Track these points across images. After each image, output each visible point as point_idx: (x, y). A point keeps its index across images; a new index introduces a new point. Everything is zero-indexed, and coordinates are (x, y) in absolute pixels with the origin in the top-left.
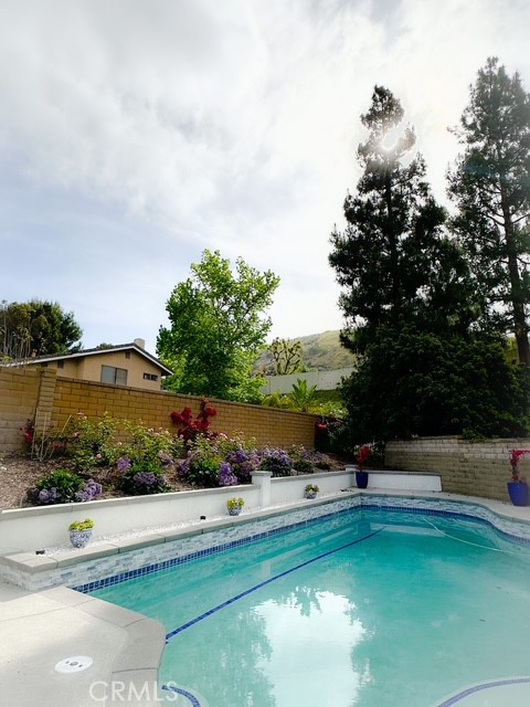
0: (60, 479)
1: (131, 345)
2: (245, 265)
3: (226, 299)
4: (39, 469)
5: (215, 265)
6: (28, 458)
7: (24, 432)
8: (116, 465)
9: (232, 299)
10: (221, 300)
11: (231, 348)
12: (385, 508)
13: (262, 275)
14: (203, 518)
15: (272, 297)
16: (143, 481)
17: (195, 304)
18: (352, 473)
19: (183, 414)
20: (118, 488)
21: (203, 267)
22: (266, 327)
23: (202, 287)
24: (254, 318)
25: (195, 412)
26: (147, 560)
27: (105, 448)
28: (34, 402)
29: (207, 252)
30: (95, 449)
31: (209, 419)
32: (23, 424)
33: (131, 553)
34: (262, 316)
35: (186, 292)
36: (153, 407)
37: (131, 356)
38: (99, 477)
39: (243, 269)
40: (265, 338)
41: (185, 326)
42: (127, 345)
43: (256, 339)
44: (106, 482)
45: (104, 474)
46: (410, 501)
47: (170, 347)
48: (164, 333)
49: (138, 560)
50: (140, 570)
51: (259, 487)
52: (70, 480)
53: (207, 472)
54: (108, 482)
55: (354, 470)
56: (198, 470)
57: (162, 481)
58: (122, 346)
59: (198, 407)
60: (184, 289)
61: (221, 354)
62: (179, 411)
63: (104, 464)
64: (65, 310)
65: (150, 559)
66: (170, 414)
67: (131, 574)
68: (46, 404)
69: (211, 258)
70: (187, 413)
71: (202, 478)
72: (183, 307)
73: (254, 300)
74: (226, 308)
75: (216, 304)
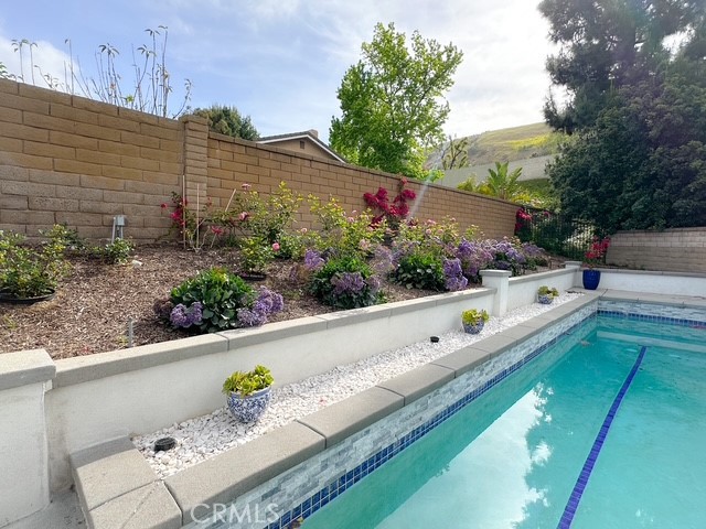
0: (210, 285)
1: (305, 133)
2: (421, 41)
3: (401, 84)
4: (192, 264)
5: (389, 41)
6: (180, 247)
7: (170, 211)
8: (302, 259)
9: (408, 82)
10: (395, 85)
11: (407, 138)
12: (634, 316)
13: (442, 49)
14: (435, 340)
15: (452, 77)
16: (347, 285)
17: (368, 90)
18: (576, 271)
19: (377, 195)
20: (308, 295)
21: (376, 45)
22: (444, 114)
23: (374, 71)
24: (430, 104)
25: (392, 195)
26: (375, 443)
27: (284, 235)
28: (179, 167)
29: (380, 26)
30: (272, 236)
31: (408, 203)
32: (167, 199)
33: (348, 441)
34: (439, 101)
35: (358, 77)
36: (341, 185)
37: (306, 146)
38: (279, 275)
39: (419, 46)
40: (442, 126)
41: (358, 114)
42: (301, 134)
43: (433, 128)
44: (289, 285)
45: (284, 272)
46: (676, 311)
47: (343, 139)
48: (336, 125)
49: (363, 448)
50: (365, 465)
51: (494, 291)
52: (225, 287)
53: (429, 271)
54: (293, 285)
55: (578, 267)
56: (415, 268)
57: (374, 286)
58: (296, 134)
59: (395, 187)
60: (356, 74)
61: (397, 144)
62: (374, 191)
63: (284, 256)
64: (243, 116)
65: (380, 439)
66: (362, 195)
67: (349, 476)
68: (196, 170)
69: (385, 33)
70: (382, 193)
71: (421, 279)
72: (355, 94)
73: (433, 82)
74: (400, 93)
75: (389, 91)
